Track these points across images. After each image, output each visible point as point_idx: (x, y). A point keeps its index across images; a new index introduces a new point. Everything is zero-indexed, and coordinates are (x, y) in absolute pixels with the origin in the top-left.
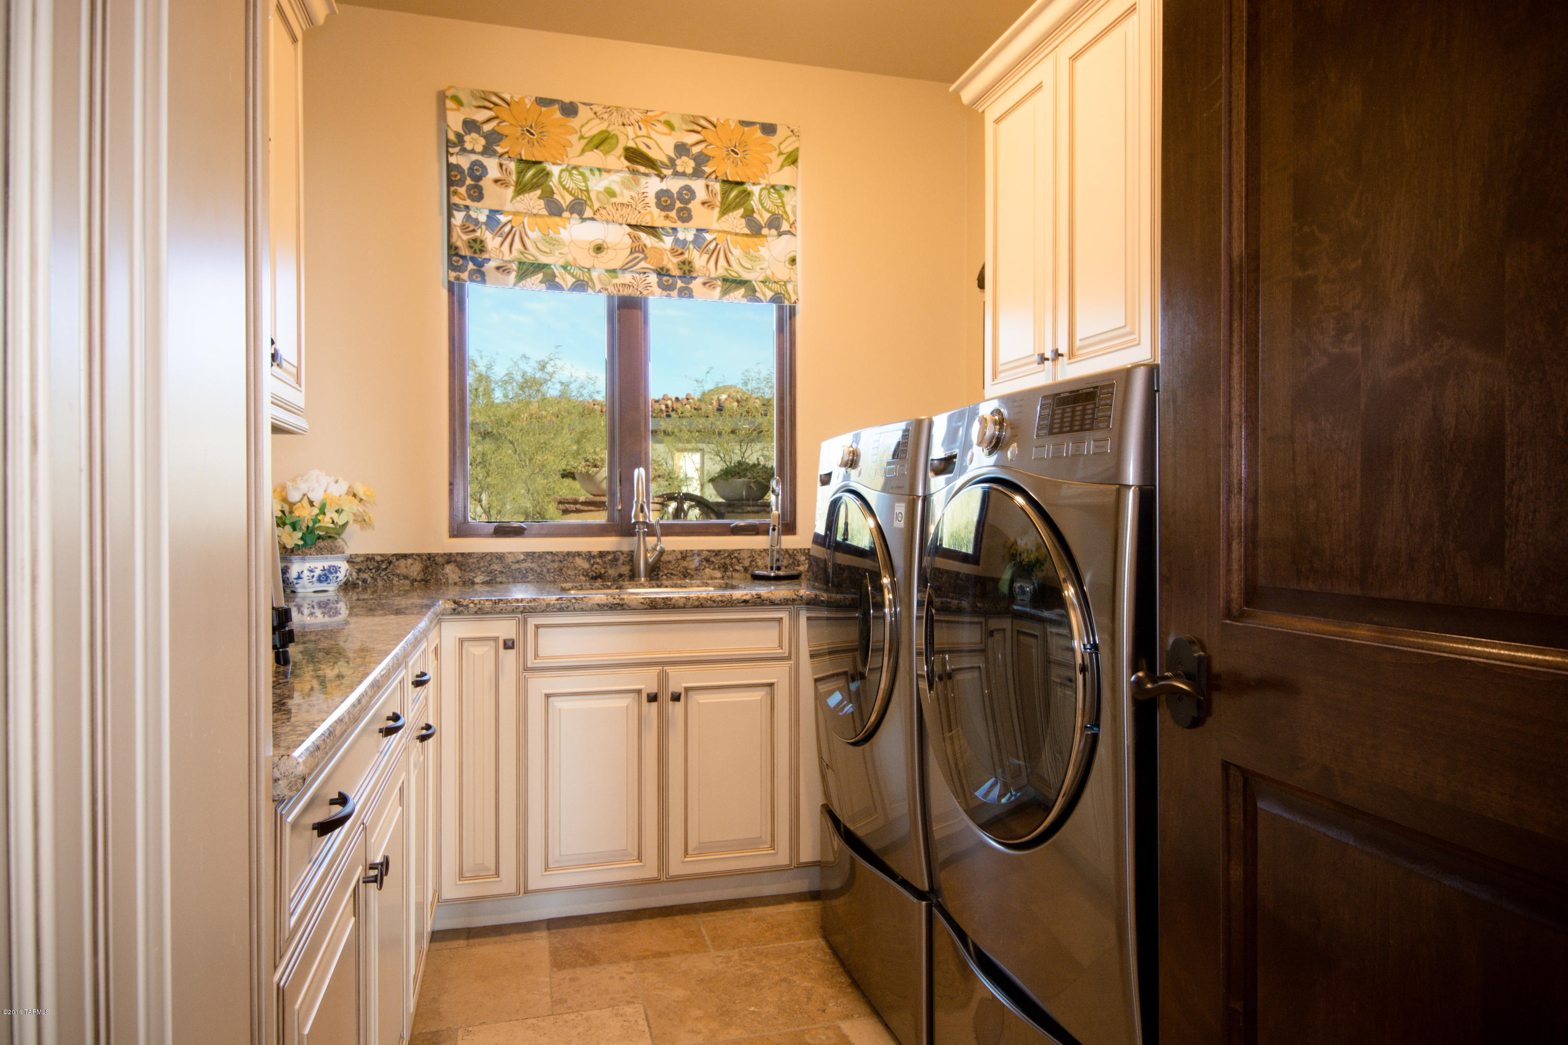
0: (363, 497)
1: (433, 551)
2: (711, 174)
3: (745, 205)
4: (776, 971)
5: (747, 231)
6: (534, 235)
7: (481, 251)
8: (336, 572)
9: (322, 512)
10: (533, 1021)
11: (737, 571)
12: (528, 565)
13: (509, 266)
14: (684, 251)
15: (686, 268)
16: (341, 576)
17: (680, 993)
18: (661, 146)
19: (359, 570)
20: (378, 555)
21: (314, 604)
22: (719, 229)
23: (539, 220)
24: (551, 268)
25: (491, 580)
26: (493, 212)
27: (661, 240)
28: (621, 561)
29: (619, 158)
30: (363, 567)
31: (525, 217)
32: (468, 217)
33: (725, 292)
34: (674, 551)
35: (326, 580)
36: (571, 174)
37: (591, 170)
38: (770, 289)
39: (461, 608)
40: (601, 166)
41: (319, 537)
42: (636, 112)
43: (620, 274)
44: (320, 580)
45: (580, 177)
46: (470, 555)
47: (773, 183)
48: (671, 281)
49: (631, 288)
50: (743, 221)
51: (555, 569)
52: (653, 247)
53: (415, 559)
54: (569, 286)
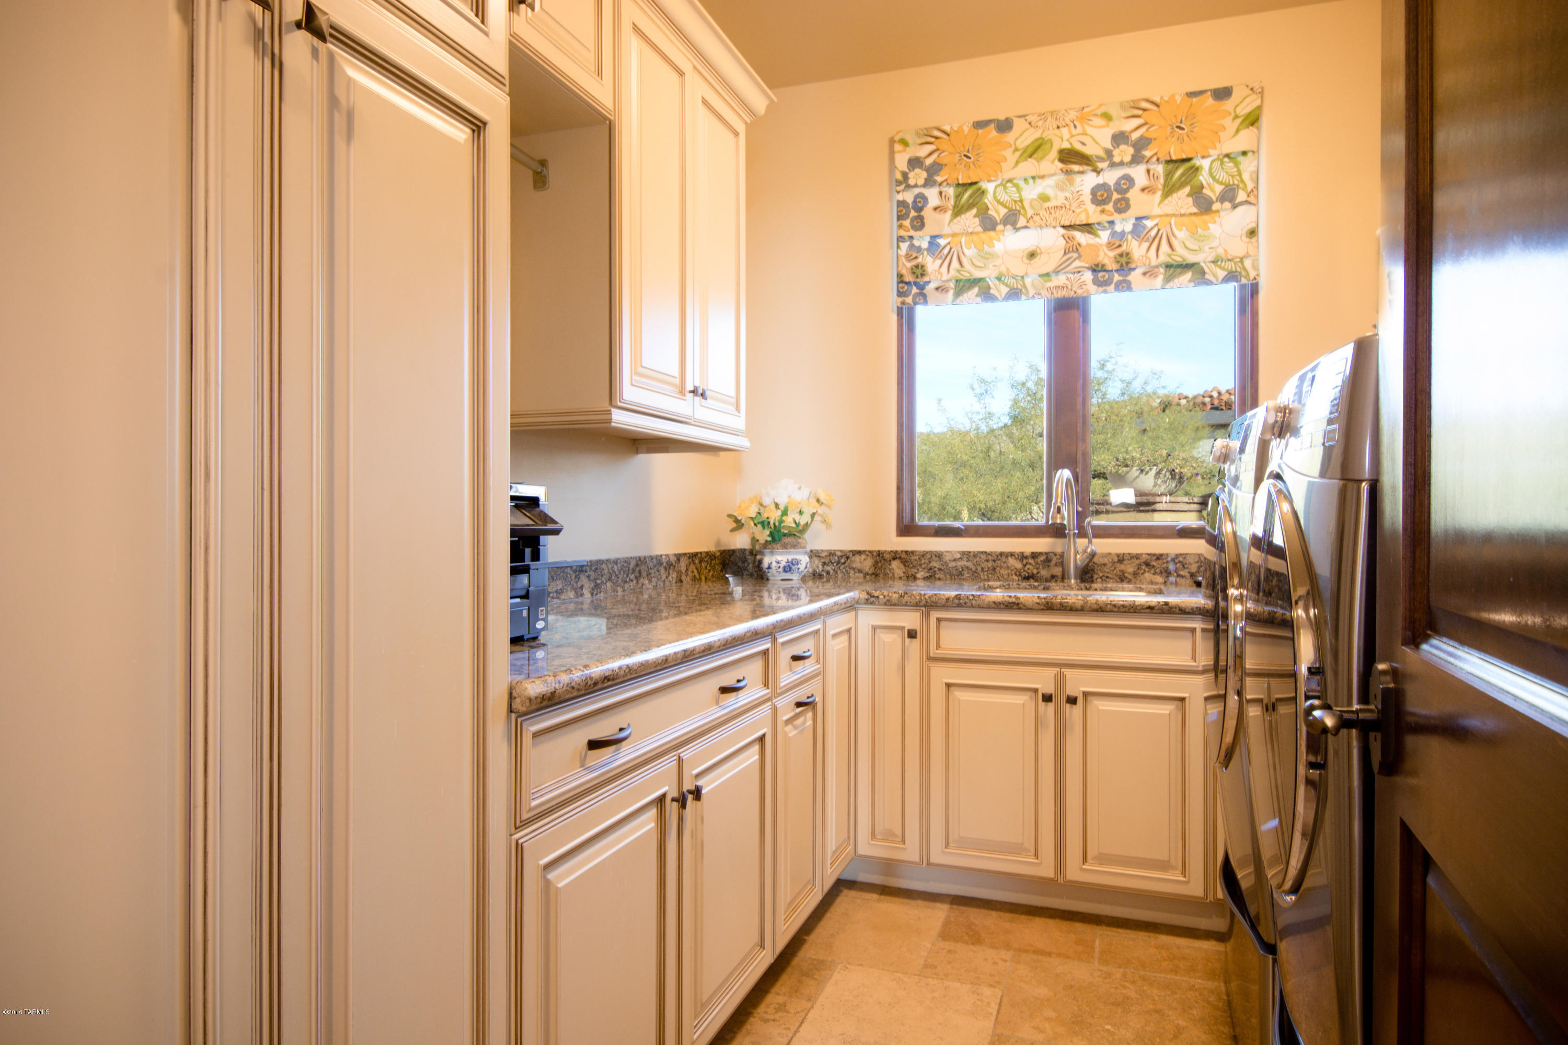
0: (824, 501)
1: (882, 548)
2: (1151, 157)
3: (1192, 183)
4: (1154, 1000)
5: (1195, 210)
6: (970, 252)
7: (922, 275)
8: (797, 564)
9: (785, 513)
10: (901, 975)
11: (1182, 577)
12: (964, 563)
13: (947, 285)
14: (1121, 243)
15: (1123, 260)
16: (802, 567)
17: (1043, 992)
18: (1097, 140)
19: (824, 564)
20: (838, 551)
21: (781, 590)
22: (1161, 213)
23: (975, 237)
24: (986, 281)
25: (931, 576)
26: (934, 237)
27: (1096, 235)
28: (1054, 562)
29: (1053, 162)
30: (827, 561)
31: (962, 236)
32: (912, 246)
33: (1168, 279)
34: (1110, 554)
35: (790, 571)
36: (1005, 188)
37: (1025, 180)
38: (1223, 269)
39: (872, 599)
40: (1034, 174)
41: (785, 535)
42: (1071, 112)
43: (1053, 277)
44: (785, 571)
45: (1014, 189)
46: (913, 552)
47: (1225, 151)
48: (1107, 276)
49: (1065, 289)
50: (1190, 200)
51: (988, 568)
52: (1088, 245)
53: (867, 555)
54: (1003, 295)
